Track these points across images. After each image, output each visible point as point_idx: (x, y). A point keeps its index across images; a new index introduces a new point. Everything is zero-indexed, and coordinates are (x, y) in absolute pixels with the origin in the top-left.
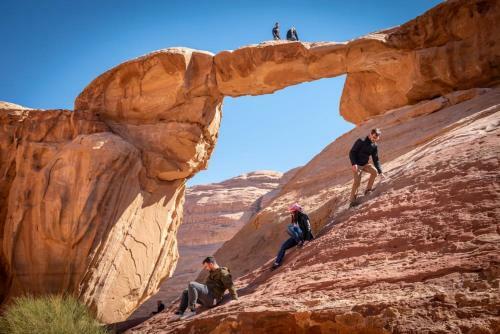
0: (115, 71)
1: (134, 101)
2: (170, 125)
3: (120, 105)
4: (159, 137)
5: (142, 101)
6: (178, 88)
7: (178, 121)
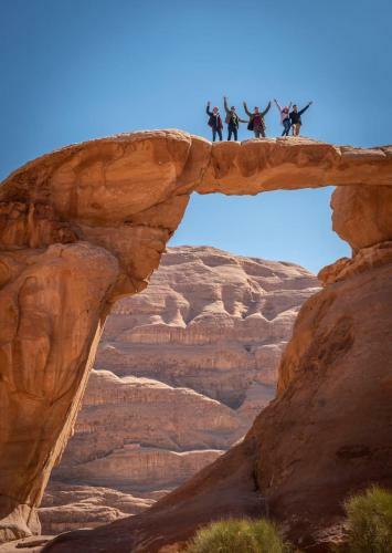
0: (79, 149)
1: (95, 194)
2: (140, 230)
3: (74, 197)
4: (128, 246)
5: (108, 194)
6: (166, 184)
7: (149, 226)
